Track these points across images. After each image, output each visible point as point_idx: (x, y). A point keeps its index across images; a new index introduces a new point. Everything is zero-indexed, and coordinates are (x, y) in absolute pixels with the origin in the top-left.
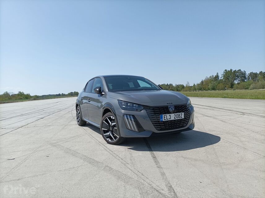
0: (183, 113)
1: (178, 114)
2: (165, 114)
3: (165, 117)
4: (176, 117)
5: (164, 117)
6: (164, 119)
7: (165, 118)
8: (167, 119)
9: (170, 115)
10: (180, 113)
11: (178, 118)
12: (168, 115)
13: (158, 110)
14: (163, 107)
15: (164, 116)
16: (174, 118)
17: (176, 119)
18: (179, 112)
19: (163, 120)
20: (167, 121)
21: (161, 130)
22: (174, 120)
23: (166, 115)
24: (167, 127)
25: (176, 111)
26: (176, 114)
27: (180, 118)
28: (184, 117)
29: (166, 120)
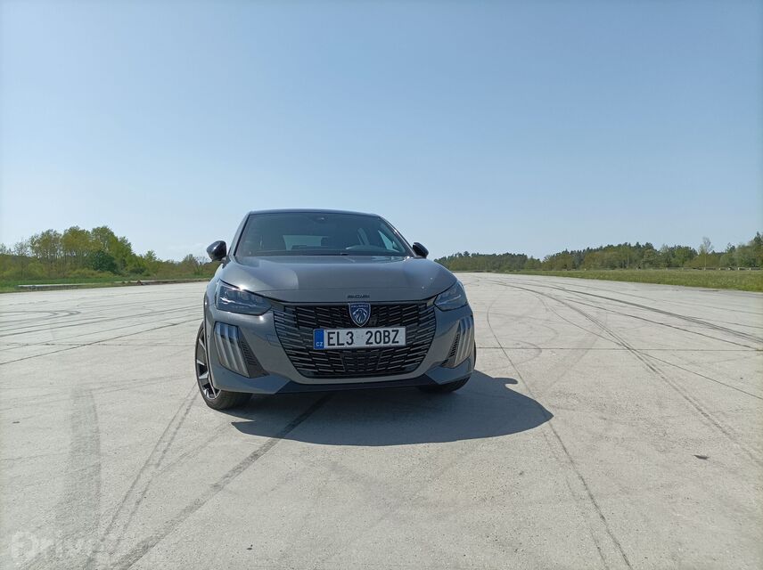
0: (402, 330)
1: (382, 330)
2: (335, 327)
3: (335, 336)
4: (372, 340)
5: (329, 338)
6: (329, 344)
7: (331, 342)
8: (338, 344)
9: (351, 333)
10: (390, 329)
11: (382, 344)
12: (343, 332)
13: (311, 314)
14: (330, 307)
15: (329, 333)
16: (367, 343)
17: (375, 345)
18: (387, 325)
19: (326, 346)
20: (341, 351)
21: (318, 375)
22: (368, 350)
23: (336, 331)
24: (341, 368)
25: (375, 321)
26: (374, 330)
27: (390, 344)
28: (407, 340)
29: (336, 347)
